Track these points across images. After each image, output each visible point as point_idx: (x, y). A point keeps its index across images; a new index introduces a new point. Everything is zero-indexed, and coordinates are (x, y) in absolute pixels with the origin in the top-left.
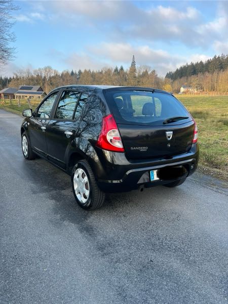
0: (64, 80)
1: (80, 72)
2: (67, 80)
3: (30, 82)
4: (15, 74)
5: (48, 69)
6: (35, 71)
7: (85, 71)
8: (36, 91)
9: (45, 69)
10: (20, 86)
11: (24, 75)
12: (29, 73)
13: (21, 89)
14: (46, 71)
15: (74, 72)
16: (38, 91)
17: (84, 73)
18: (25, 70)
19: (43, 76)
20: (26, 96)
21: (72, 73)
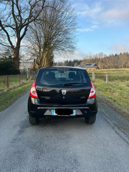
0: (110, 59)
1: (121, 54)
2: (111, 59)
3: (91, 62)
4: (84, 58)
5: (101, 54)
6: (94, 56)
7: (125, 53)
8: (93, 66)
9: (100, 54)
10: (86, 64)
11: (89, 58)
12: (91, 57)
13: (86, 65)
14: (100, 55)
15: (117, 54)
16: (94, 66)
17: (124, 54)
18: (89, 56)
19: (98, 58)
20: (88, 69)
21: (116, 55)
